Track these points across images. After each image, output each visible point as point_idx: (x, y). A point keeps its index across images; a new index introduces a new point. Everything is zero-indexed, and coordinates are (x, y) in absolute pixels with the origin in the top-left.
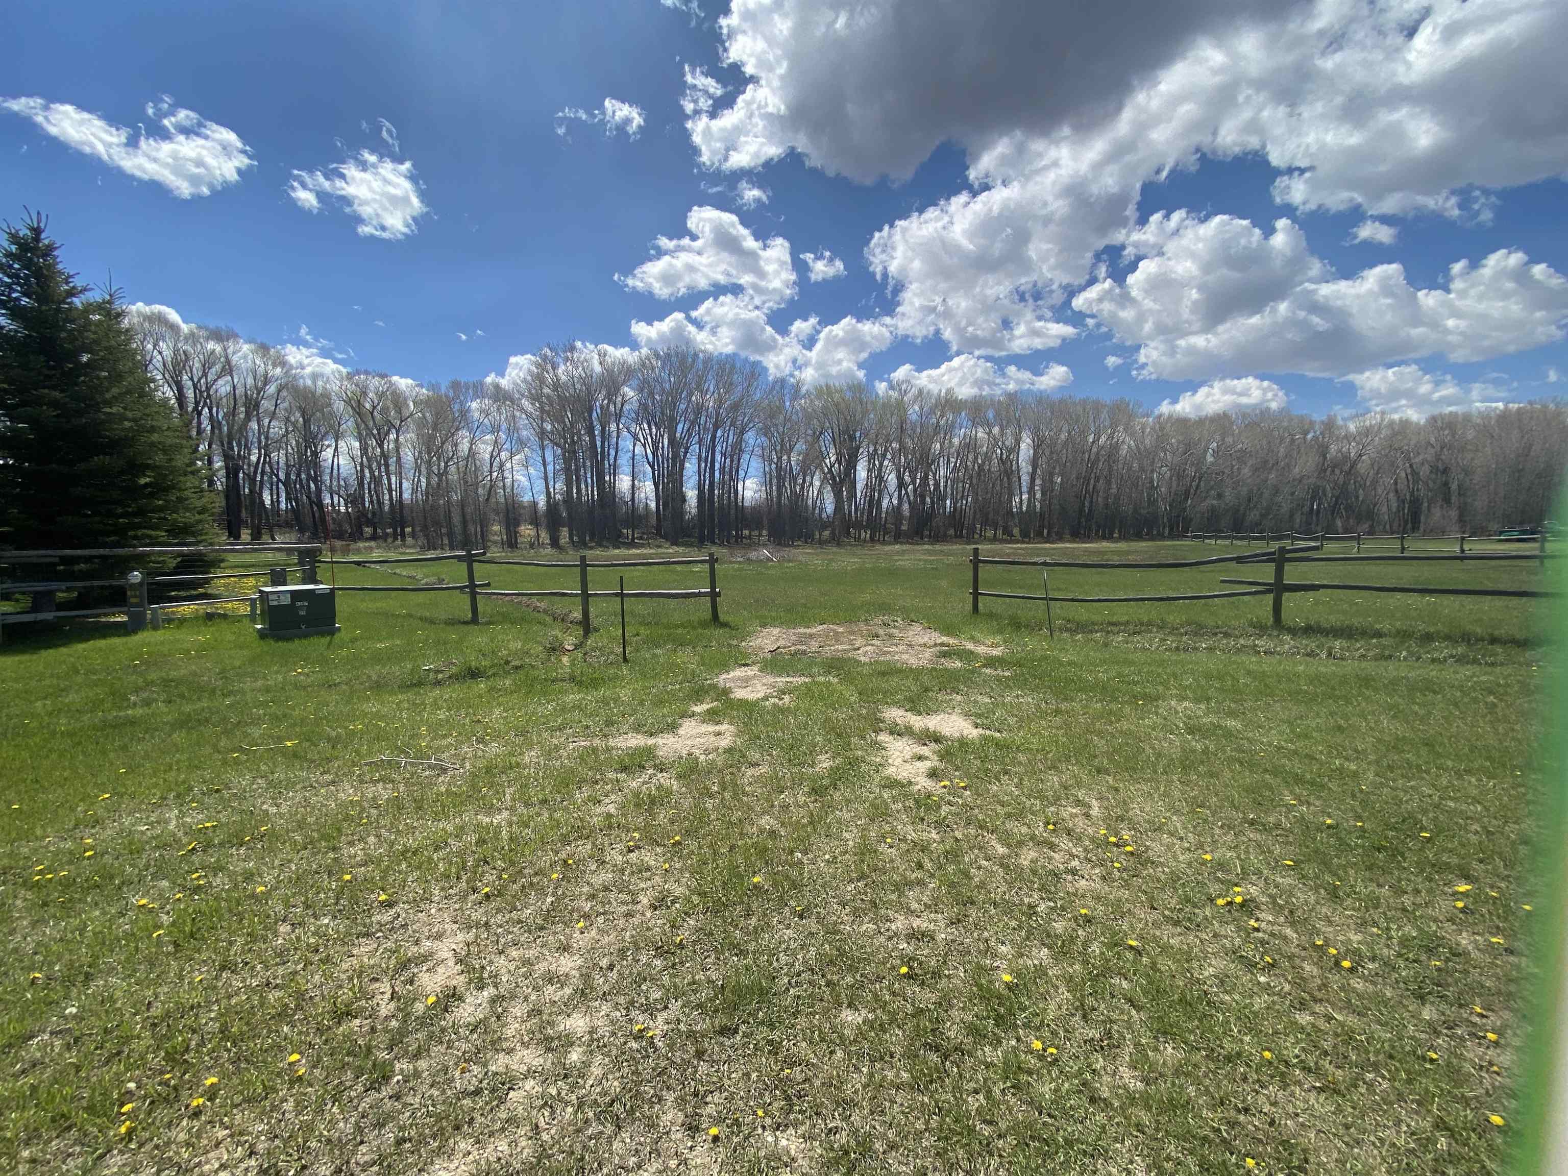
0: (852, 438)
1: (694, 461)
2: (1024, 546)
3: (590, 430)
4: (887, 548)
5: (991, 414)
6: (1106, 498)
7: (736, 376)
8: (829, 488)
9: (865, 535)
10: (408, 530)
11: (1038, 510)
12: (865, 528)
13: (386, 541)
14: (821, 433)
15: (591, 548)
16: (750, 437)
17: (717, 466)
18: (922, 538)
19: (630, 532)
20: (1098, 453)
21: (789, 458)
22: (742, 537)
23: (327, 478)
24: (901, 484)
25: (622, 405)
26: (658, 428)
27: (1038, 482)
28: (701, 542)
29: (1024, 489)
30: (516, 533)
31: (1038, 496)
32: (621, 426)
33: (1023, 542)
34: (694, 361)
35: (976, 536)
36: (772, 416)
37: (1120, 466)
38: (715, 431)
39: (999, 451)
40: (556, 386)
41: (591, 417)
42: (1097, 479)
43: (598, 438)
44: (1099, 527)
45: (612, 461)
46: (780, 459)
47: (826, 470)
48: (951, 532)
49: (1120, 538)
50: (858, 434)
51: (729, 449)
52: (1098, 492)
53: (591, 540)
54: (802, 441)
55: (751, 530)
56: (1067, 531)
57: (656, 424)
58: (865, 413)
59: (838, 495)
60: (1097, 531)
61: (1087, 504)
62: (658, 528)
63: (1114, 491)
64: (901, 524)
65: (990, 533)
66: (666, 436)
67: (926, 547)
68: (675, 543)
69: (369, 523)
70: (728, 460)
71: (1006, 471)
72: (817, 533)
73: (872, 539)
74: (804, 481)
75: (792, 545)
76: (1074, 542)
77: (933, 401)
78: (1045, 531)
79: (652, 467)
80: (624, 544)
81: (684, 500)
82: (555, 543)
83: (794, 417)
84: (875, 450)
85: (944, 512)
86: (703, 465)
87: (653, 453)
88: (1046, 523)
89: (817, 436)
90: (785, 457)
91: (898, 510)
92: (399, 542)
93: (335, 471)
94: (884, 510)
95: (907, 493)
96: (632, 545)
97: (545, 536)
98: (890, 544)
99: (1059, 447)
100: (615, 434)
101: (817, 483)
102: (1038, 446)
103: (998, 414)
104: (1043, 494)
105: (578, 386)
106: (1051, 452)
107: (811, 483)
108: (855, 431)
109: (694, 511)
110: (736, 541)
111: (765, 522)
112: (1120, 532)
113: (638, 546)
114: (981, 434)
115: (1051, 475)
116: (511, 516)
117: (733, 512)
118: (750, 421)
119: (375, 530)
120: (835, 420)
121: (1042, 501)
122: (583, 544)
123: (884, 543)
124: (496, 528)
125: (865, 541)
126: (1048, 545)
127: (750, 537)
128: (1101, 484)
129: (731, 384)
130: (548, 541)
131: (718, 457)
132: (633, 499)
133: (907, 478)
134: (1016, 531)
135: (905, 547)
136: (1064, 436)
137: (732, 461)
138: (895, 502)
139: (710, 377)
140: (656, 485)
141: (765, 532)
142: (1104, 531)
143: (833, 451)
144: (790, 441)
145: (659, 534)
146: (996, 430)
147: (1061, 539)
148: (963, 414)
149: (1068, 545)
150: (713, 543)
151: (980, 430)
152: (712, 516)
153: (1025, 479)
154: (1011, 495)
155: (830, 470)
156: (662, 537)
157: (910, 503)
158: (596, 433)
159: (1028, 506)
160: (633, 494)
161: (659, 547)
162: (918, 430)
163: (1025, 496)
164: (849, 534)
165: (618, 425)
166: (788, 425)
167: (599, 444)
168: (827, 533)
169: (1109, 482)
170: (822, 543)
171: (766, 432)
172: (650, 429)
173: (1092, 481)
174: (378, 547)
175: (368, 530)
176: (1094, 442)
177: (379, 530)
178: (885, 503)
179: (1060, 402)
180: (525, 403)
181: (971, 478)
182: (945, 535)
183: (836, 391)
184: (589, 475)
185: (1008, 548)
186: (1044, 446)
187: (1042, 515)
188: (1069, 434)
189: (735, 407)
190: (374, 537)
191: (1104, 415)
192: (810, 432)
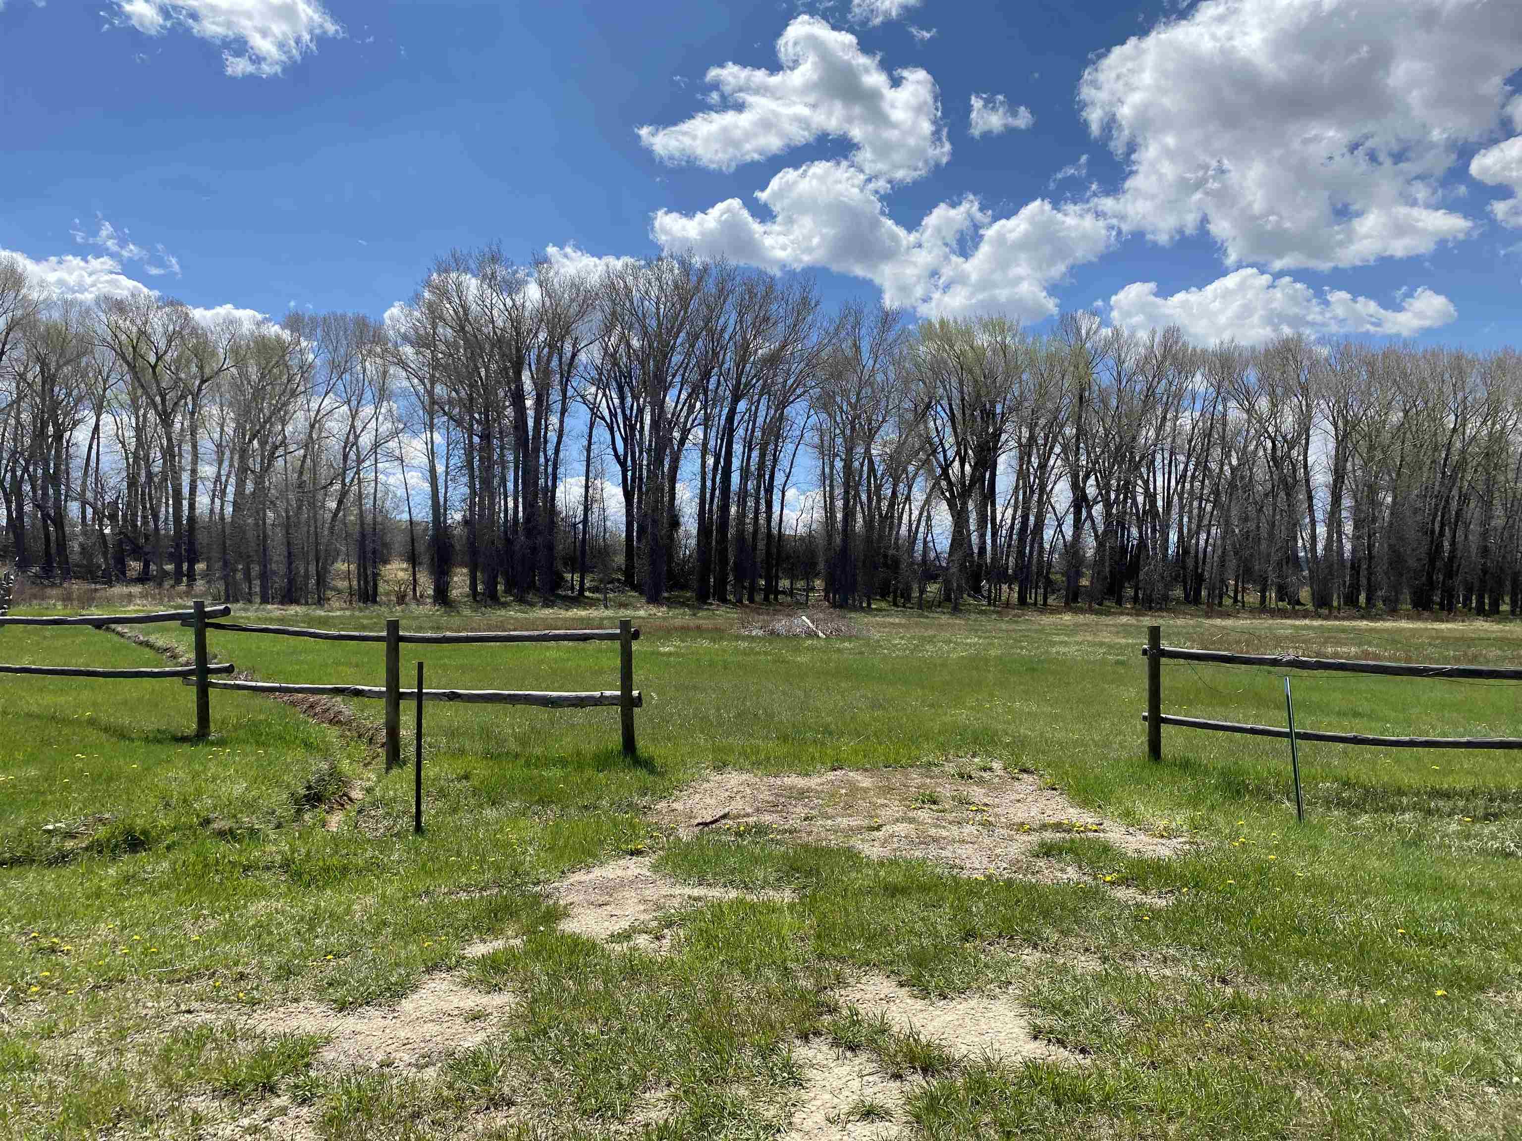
0: (988, 415)
1: (696, 455)
2: (1316, 623)
3: (518, 398)
4: (1047, 620)
5: (1252, 376)
6: (1485, 535)
7: (774, 307)
8: (944, 506)
9: (1009, 592)
10: (200, 566)
11: (1347, 555)
12: (1010, 581)
13: (160, 585)
14: (928, 406)
15: (505, 605)
16: (797, 411)
17: (736, 463)
18: (1119, 602)
19: (577, 577)
20: (1463, 451)
21: (868, 450)
22: (777, 593)
23: (76, 474)
24: (1080, 501)
25: (574, 355)
26: (635, 398)
27: (1347, 502)
28: (703, 598)
29: (1319, 515)
30: (376, 575)
31: (1348, 528)
32: (570, 392)
33: (1319, 616)
34: (700, 279)
35: (1227, 601)
36: (837, 375)
37: (1511, 475)
38: (736, 400)
39: (1269, 445)
40: (463, 321)
41: (518, 374)
42: (1464, 499)
43: (531, 413)
44: (1469, 590)
45: (550, 453)
46: (850, 451)
47: (939, 471)
48: (1178, 592)
49: (1513, 612)
50: (999, 410)
51: (758, 434)
52: (1467, 526)
53: (507, 591)
54: (892, 421)
55: (793, 578)
56: (1406, 595)
57: (632, 389)
58: (1012, 371)
59: (960, 518)
60: (1467, 600)
61: (1446, 544)
62: (629, 572)
63: (1499, 521)
64: (1079, 574)
65: (1252, 598)
66: (648, 409)
67: (1124, 619)
68: (654, 599)
69: (137, 552)
70: (755, 454)
71: (1283, 480)
72: (915, 587)
73: (1022, 601)
74: (894, 493)
75: (869, 610)
76: (1419, 618)
77: (1142, 350)
78: (1362, 598)
79: (623, 464)
80: (565, 598)
81: (675, 523)
82: (442, 596)
83: (880, 377)
84: (1032, 438)
85: (1165, 555)
86: (710, 461)
87: (625, 440)
88: (1364, 581)
89: (923, 412)
90: (860, 450)
91: (1073, 549)
92: (182, 587)
93: (93, 464)
94: (1047, 546)
95: (1090, 516)
96: (578, 600)
97: (426, 584)
98: (1055, 611)
99: (1386, 437)
100: (557, 407)
101: (918, 496)
102: (1345, 436)
103: (1265, 378)
104: (1356, 527)
105: (500, 323)
106: (1371, 448)
107: (908, 498)
108: (993, 404)
109: (693, 542)
110: (766, 598)
111: (821, 566)
112: (1514, 603)
113: (592, 603)
114: (1235, 413)
115: (1373, 489)
116: (370, 547)
117: (761, 545)
118: (798, 383)
119: (146, 566)
120: (954, 382)
121: (1356, 538)
122: (491, 598)
123: (1044, 608)
124: (341, 566)
125: (1008, 605)
126: (1364, 624)
127: (791, 593)
128: (1474, 509)
129: (766, 319)
130: (431, 592)
131: (738, 448)
132: (585, 521)
133: (1091, 490)
134: (1305, 594)
135: (1081, 618)
136: (1396, 417)
137: (762, 455)
138: (1068, 531)
139: (727, 307)
140: (628, 496)
141: (818, 583)
142: (1480, 602)
143: (952, 440)
144: (870, 420)
145: (630, 581)
146: (1263, 404)
147: (1393, 612)
148: (1198, 377)
149: (1404, 624)
150: (724, 600)
151: (1232, 404)
152: (723, 553)
153: (1322, 499)
154: (1294, 525)
155: (945, 471)
156: (634, 588)
157: (1096, 536)
158: (529, 403)
159: (1328, 547)
160: (586, 510)
161: (624, 605)
162: (1114, 403)
163: (1321, 530)
164: (977, 589)
165: (564, 392)
166: (867, 391)
167: (531, 423)
168: (932, 588)
169: (1488, 505)
170: (925, 606)
171: (825, 403)
172: (622, 398)
173: (1454, 505)
174: (144, 596)
175: (135, 566)
176: (1454, 430)
177: (153, 567)
178: (1048, 534)
179: (1385, 356)
180: (408, 351)
181: (1217, 493)
182: (1166, 598)
183: (960, 332)
184: (511, 476)
185: (1286, 626)
186: (1355, 436)
187: (1355, 567)
188: (1406, 412)
189: (773, 360)
190: (143, 578)
191: (1473, 379)
192: (907, 404)
